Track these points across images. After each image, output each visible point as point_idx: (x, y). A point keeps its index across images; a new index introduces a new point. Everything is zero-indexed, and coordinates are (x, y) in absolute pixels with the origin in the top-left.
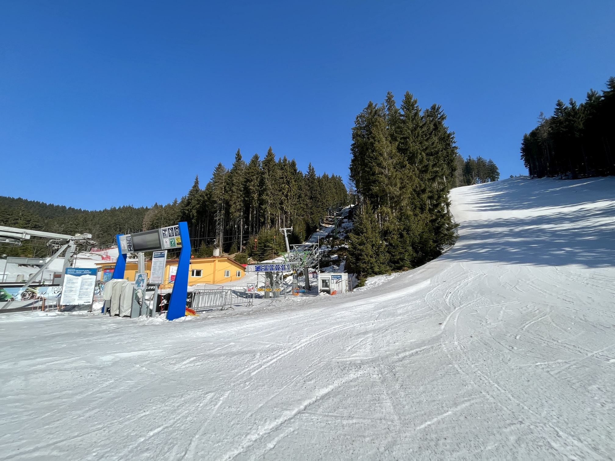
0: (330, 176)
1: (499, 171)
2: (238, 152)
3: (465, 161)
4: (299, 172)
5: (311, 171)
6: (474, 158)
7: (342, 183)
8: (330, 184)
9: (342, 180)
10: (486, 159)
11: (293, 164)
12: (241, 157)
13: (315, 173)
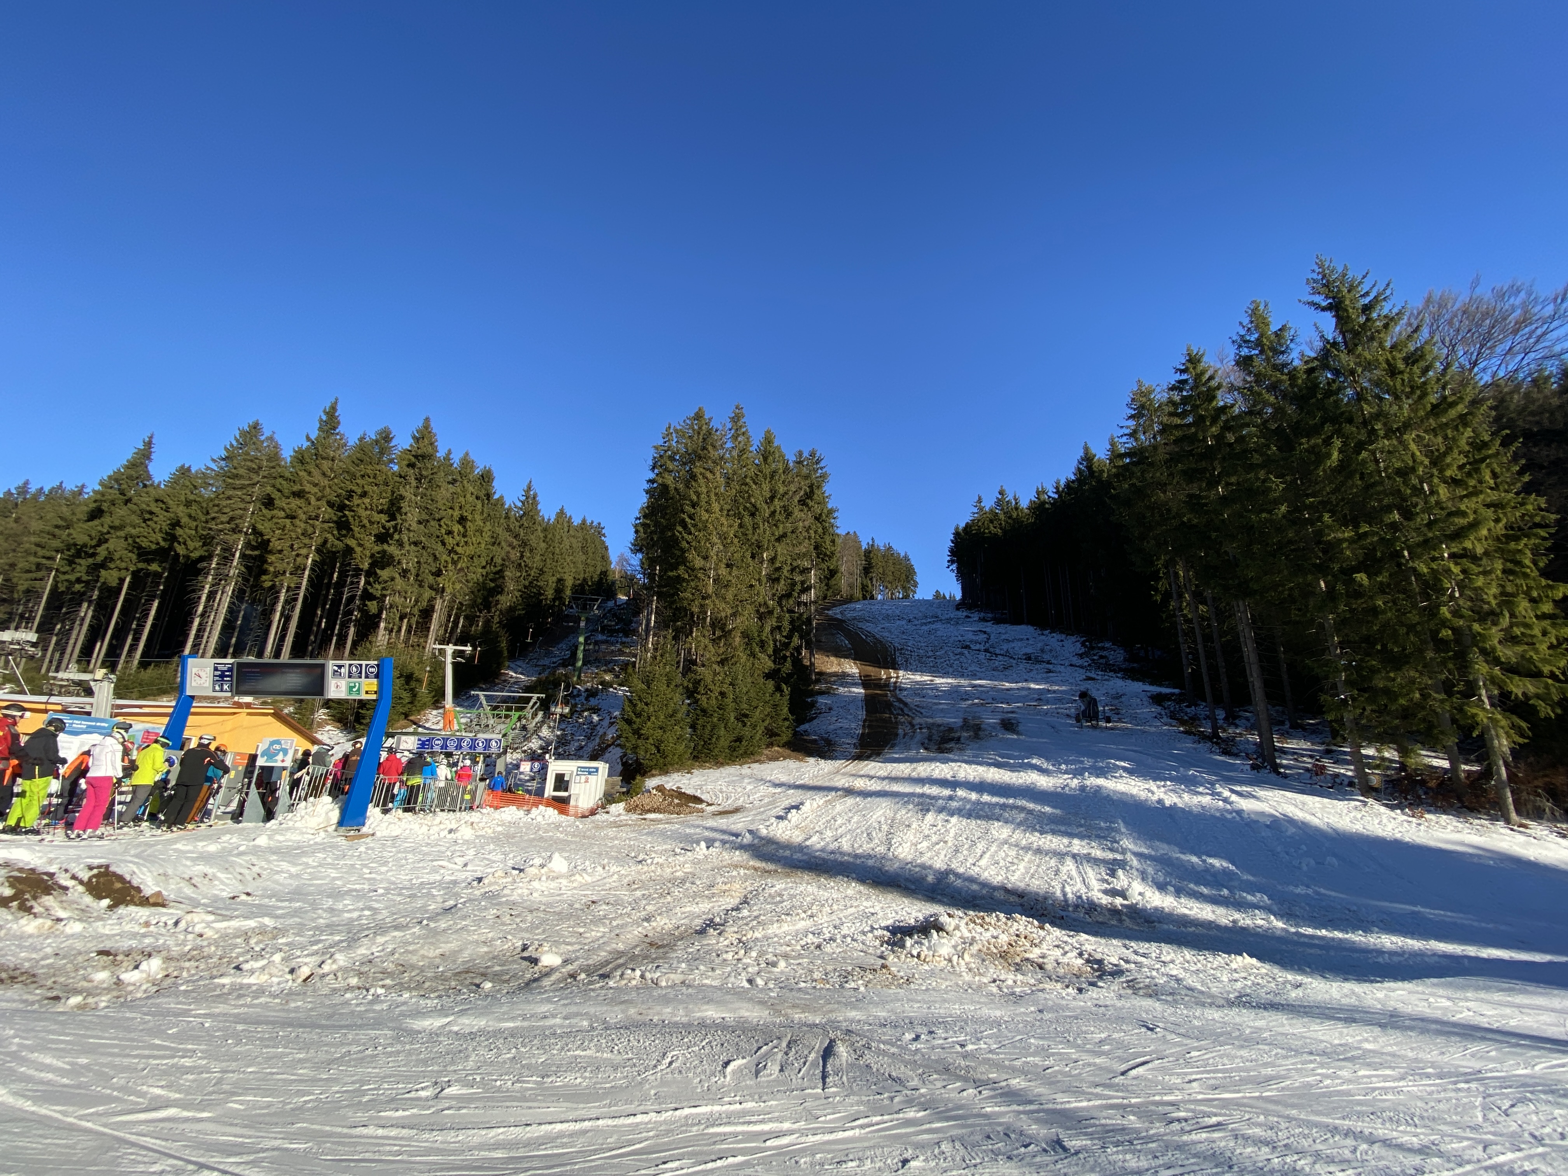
0: (577, 521)
1: (918, 578)
2: (334, 408)
3: (864, 546)
4: (498, 500)
5: (530, 500)
6: (880, 544)
7: (604, 542)
8: (574, 540)
9: (604, 535)
10: (900, 549)
11: (486, 478)
12: (339, 423)
13: (539, 507)
